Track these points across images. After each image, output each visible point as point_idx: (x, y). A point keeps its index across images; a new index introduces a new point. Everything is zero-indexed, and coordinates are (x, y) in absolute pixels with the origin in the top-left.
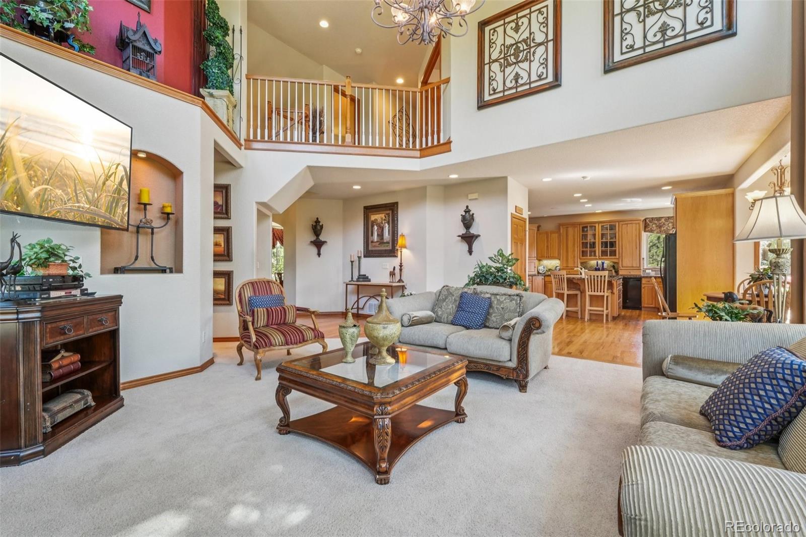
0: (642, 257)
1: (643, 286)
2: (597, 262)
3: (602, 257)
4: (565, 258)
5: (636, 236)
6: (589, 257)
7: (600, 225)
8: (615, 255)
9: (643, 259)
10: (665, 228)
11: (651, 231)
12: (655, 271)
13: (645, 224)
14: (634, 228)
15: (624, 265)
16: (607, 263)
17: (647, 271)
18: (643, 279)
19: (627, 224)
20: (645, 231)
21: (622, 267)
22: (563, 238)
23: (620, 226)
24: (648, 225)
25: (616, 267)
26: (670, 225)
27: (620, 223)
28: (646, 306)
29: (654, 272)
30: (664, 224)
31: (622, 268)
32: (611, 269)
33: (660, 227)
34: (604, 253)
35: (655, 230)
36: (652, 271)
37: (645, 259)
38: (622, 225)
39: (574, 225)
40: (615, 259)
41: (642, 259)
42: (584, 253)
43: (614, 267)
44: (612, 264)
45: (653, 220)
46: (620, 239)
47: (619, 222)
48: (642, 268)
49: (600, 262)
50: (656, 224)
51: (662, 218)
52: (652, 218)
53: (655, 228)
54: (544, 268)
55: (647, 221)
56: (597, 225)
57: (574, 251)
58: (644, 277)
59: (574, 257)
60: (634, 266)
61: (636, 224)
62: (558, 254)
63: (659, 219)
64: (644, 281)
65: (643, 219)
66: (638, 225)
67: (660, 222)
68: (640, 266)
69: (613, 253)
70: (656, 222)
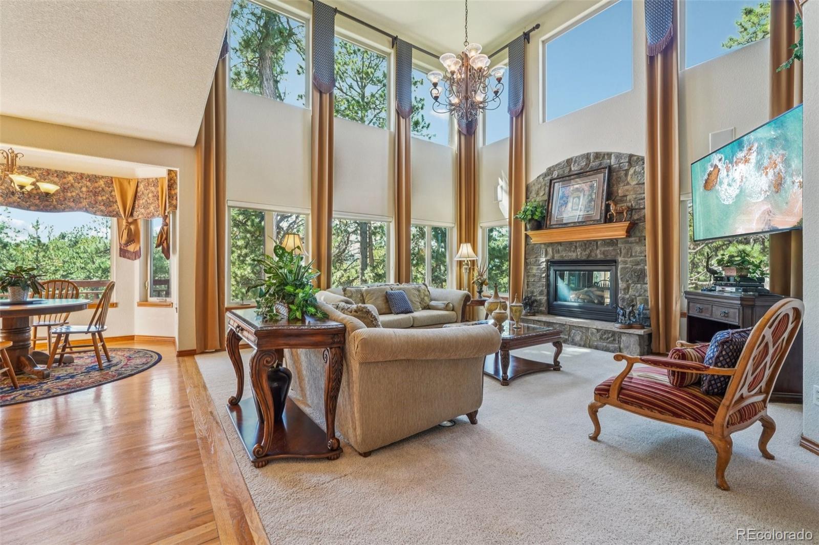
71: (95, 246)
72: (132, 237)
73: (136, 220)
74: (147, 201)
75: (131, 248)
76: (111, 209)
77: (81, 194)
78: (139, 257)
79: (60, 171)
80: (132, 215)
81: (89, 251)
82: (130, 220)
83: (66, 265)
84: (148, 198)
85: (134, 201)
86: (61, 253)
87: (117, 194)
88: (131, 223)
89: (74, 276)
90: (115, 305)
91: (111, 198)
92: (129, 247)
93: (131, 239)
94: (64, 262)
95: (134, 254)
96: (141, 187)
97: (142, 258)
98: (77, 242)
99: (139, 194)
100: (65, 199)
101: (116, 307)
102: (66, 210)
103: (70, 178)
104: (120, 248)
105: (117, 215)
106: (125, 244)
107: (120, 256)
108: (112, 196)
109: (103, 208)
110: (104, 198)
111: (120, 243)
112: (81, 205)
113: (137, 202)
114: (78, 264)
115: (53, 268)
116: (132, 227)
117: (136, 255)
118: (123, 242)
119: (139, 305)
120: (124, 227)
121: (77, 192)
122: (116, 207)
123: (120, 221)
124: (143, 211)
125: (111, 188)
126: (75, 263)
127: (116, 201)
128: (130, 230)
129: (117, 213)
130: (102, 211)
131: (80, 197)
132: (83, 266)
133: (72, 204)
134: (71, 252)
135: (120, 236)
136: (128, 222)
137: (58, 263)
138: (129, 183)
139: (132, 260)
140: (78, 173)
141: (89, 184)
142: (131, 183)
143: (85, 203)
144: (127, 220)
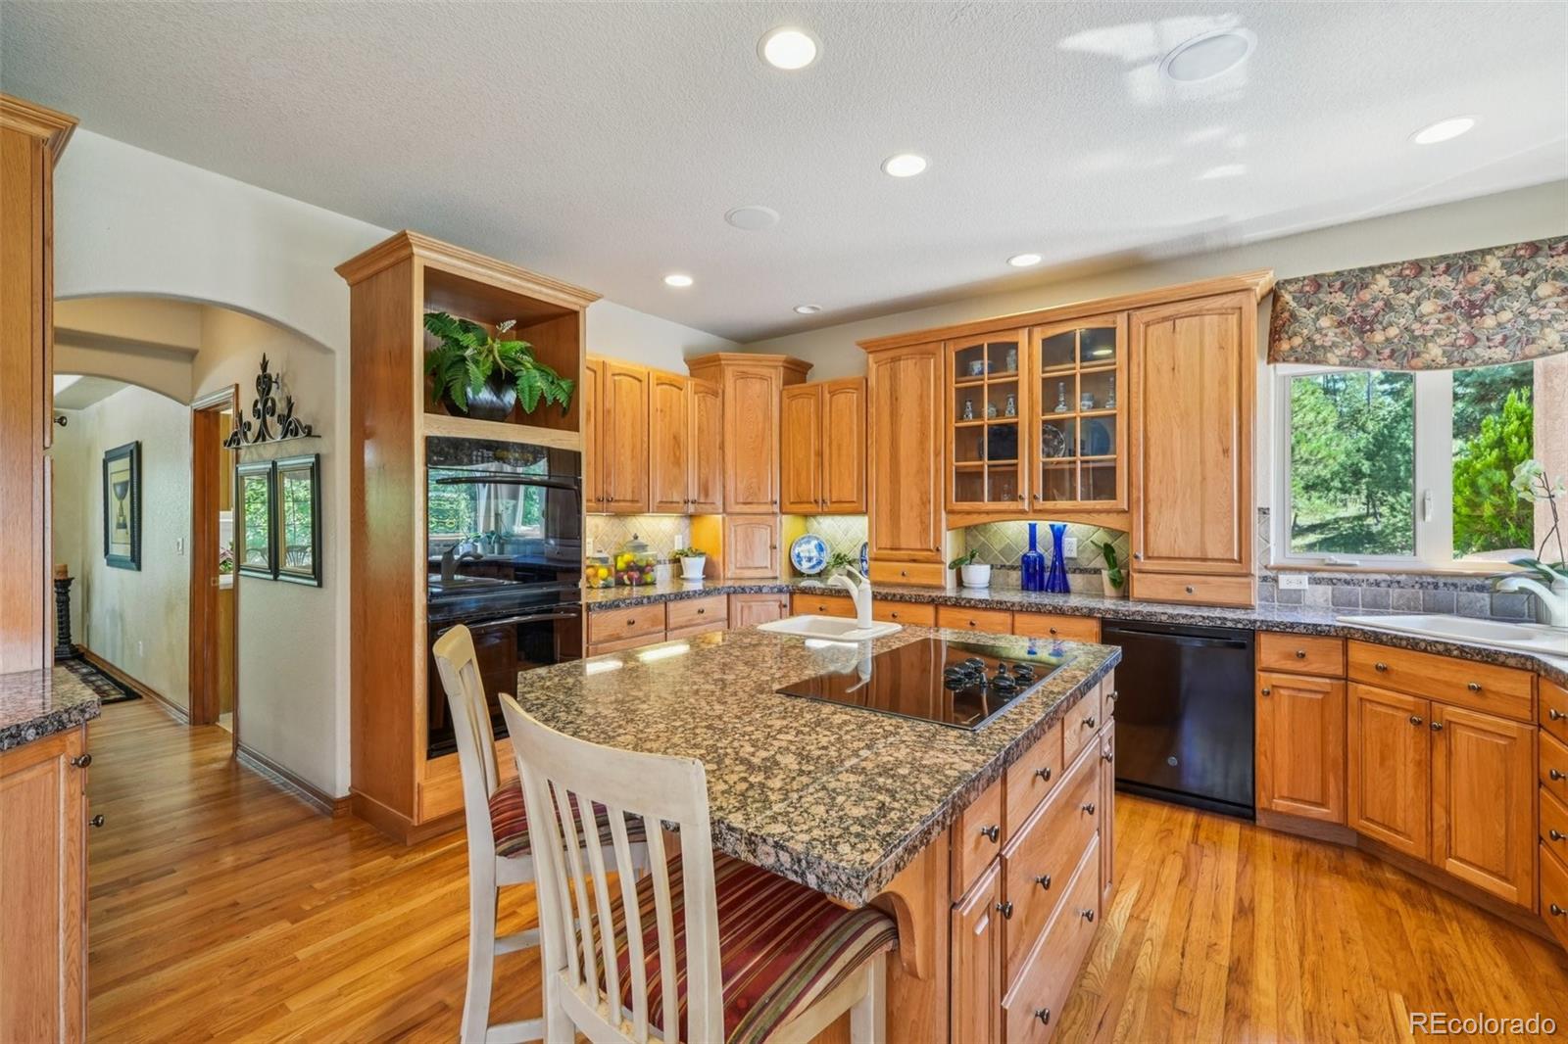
0: (1259, 502)
1: (1263, 681)
2: (1033, 528)
3: (1050, 505)
4: (885, 508)
5: (1224, 381)
6: (987, 504)
7: (1039, 335)
8: (1113, 496)
9: (1264, 511)
10: (1393, 332)
11: (1312, 354)
12: (1331, 581)
13: (1275, 317)
14: (1211, 341)
15: (1161, 545)
16: (1080, 538)
17: (1286, 581)
18: (1265, 642)
19: (1173, 318)
20: (1273, 357)
21: (1148, 557)
22: (879, 414)
23: (1138, 329)
24: (1293, 316)
25: (1120, 554)
26: (1427, 307)
27: (1137, 317)
28: (1281, 805)
29: (1325, 591)
30: (1388, 305)
31: (1149, 565)
32: (1099, 562)
33: (1363, 326)
34: (1055, 482)
35: (1334, 345)
36: (1313, 582)
37: (1272, 512)
38: (1147, 325)
39: (923, 347)
40: (1108, 512)
41: (1255, 516)
42: (967, 484)
43: (1108, 551)
44: (1101, 537)
45: (1319, 287)
46: (1139, 406)
47: (1130, 310)
48: (1256, 570)
49: (1044, 528)
50: (1335, 310)
51: (1375, 270)
52: (1317, 282)
53: (1331, 336)
54: (820, 548)
55: (1288, 297)
56: (1022, 338)
57: (923, 474)
58: (1271, 628)
59: (925, 503)
60: (1214, 553)
61: (1223, 313)
62: (859, 490)
63: (1355, 281)
64: (1268, 652)
65: (1263, 283)
66: (1233, 319)
67: (1366, 295)
68: (1243, 558)
69: (1102, 483)
70: (1339, 299)
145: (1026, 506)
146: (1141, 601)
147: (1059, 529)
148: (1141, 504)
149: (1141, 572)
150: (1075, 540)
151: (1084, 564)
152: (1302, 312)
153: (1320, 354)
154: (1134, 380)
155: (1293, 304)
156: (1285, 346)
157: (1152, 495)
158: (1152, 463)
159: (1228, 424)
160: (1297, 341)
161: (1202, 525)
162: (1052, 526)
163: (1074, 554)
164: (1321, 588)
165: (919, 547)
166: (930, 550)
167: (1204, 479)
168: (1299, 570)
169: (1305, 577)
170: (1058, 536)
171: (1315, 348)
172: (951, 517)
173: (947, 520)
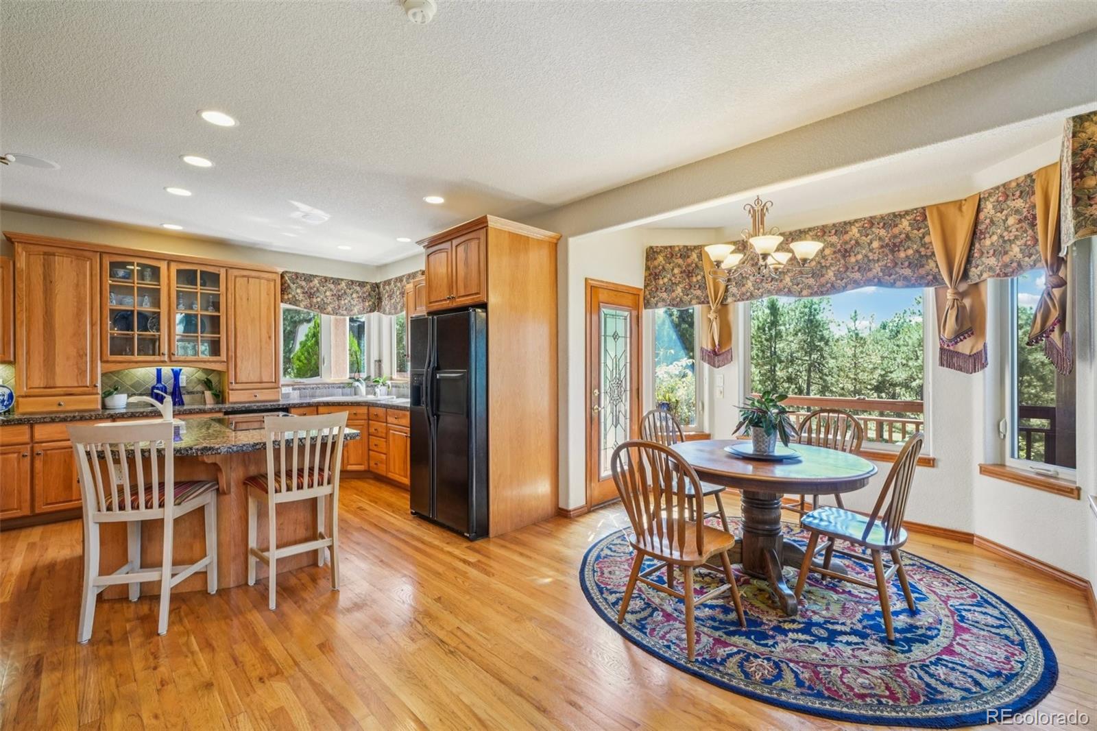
2: (159, 372)
3: (182, 358)
4: (38, 359)
5: (269, 308)
6: (134, 357)
7: (174, 268)
8: (218, 354)
10: (319, 300)
12: (299, 389)
13: (283, 285)
14: (263, 290)
15: (241, 377)
16: (190, 376)
17: (284, 390)
19: (248, 277)
20: (283, 301)
21: (236, 383)
22: (28, 288)
23: (231, 279)
24: (289, 286)
25: (216, 383)
27: (230, 271)
29: (297, 392)
30: (318, 290)
31: (239, 386)
32: (202, 388)
33: (310, 295)
36: (294, 389)
38: (235, 277)
39: (79, 252)
40: (216, 362)
42: (118, 345)
43: (208, 384)
46: (231, 312)
47: (226, 267)
48: (280, 386)
49: (167, 371)
50: (302, 287)
52: (297, 275)
53: (301, 297)
55: (287, 278)
56: (162, 266)
57: (79, 334)
59: (81, 355)
60: (264, 380)
61: (268, 280)
63: (309, 278)
65: (280, 270)
66: (272, 284)
68: (276, 381)
70: (304, 283)
71: (918, 337)
72: (969, 325)
73: (977, 284)
74: (1001, 236)
75: (965, 347)
76: (922, 271)
77: (870, 254)
78: (984, 366)
79: (840, 223)
80: (965, 275)
81: (910, 343)
82: (963, 287)
83: (886, 362)
84: (1006, 229)
85: (972, 244)
86: (880, 347)
87: (935, 239)
88: (963, 295)
89: (893, 375)
90: (929, 462)
91: (922, 249)
92: (960, 344)
93: (965, 328)
94: (883, 358)
95: (971, 360)
96: (989, 208)
97: (989, 369)
98: (898, 332)
99: (982, 227)
100: (847, 268)
101: (933, 466)
102: (849, 286)
103: (854, 231)
104: (942, 349)
105: (935, 280)
106: (950, 341)
107: (942, 364)
108: (924, 245)
109: (908, 272)
110: (910, 252)
111: (941, 339)
112: (870, 275)
113: (977, 245)
114: (899, 360)
115: (871, 366)
116: (967, 302)
117: (976, 362)
118: (948, 333)
119: (984, 470)
120: (949, 304)
121: (864, 251)
122: (932, 264)
123: (941, 291)
124: (992, 261)
125: (922, 231)
126: (895, 359)
127: (933, 254)
128: (961, 311)
129: (935, 278)
130: (905, 278)
131: (869, 261)
132: (904, 362)
133: (857, 276)
134: (891, 345)
135: (942, 323)
136: (957, 293)
137: (876, 359)
138: (960, 209)
139: (967, 372)
140: (865, 219)
141: (883, 232)
142: (964, 208)
143: (877, 269)
144: (955, 288)
145: (166, 358)
146: (232, 403)
147: (177, 371)
148: (233, 359)
149: (232, 390)
150: (185, 377)
151: (191, 389)
152: (292, 285)
153: (298, 303)
154: (229, 301)
155: (289, 281)
156: (286, 297)
157: (238, 355)
158: (238, 340)
159: (270, 327)
160: (290, 296)
161: (261, 368)
162: (173, 370)
163: (184, 385)
164: (296, 391)
165: (76, 385)
166: (87, 387)
167: (261, 348)
168: (288, 385)
169: (291, 388)
170: (176, 375)
171: (296, 300)
172: (104, 365)
173: (101, 367)
